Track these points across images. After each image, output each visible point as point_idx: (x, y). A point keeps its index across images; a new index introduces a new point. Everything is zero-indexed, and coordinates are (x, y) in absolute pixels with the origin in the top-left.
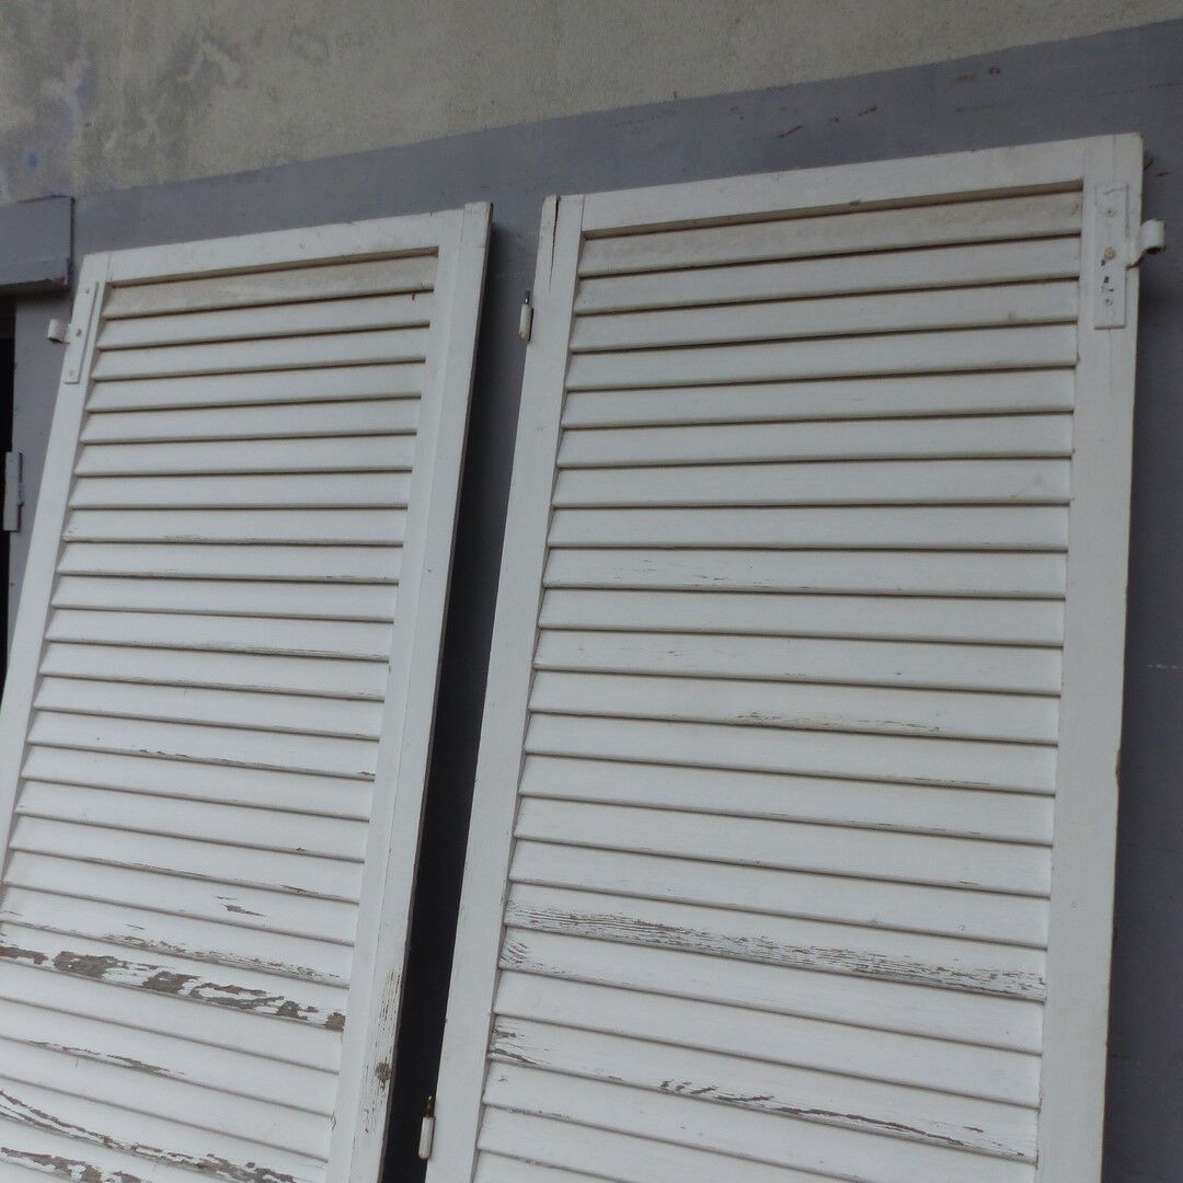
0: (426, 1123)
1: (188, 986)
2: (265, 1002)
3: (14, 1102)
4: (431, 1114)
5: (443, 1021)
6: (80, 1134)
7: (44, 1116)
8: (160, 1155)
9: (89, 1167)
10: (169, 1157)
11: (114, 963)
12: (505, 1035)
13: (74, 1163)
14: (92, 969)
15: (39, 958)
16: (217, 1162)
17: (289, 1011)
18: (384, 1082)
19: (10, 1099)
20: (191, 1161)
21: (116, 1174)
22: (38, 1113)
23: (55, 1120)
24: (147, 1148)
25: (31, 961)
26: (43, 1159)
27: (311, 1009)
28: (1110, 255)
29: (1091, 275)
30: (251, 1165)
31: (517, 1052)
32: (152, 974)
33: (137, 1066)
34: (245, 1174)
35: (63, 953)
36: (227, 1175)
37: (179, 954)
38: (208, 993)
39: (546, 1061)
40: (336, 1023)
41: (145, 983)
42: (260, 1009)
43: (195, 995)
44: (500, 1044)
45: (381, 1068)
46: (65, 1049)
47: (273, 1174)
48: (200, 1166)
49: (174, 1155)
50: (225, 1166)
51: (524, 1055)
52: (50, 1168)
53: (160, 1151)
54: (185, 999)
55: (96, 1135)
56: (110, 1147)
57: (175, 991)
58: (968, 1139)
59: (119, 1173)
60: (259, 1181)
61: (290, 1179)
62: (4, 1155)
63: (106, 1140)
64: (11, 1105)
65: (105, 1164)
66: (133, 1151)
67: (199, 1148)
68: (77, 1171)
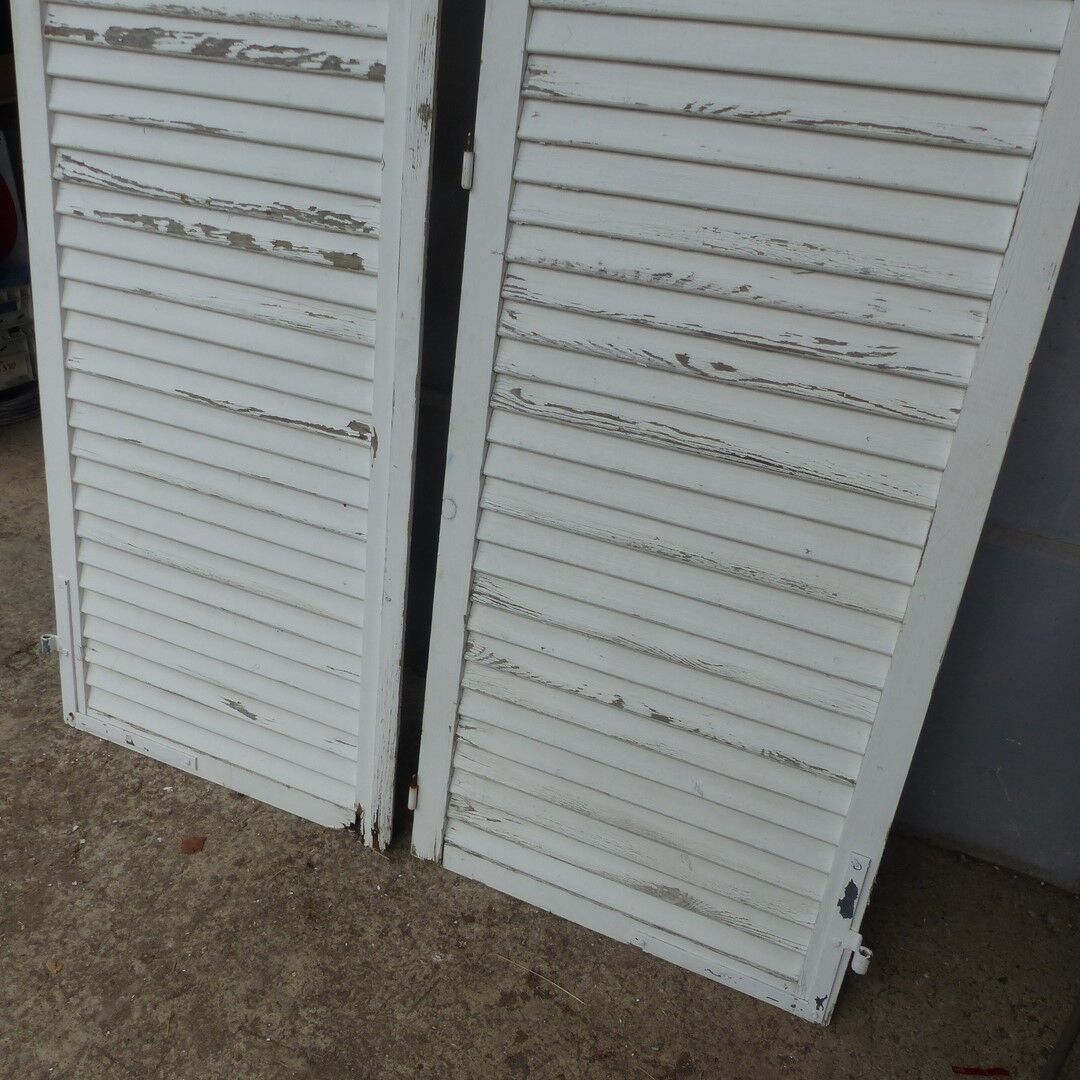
0: (467, 156)
1: (234, 50)
2: (309, 58)
3: (96, 171)
4: (471, 148)
5: (477, 61)
6: (160, 193)
7: (126, 181)
8: (232, 206)
9: (172, 221)
10: (240, 207)
11: (161, 33)
12: (538, 73)
13: (159, 219)
14: (140, 42)
15: (90, 34)
16: (283, 208)
17: (333, 67)
18: (426, 121)
19: (92, 169)
20: (260, 209)
21: (196, 225)
22: (119, 178)
23: (135, 184)
24: (220, 201)
25: (82, 38)
26: (133, 218)
27: (353, 62)
30: (313, 209)
31: (549, 87)
32: (199, 40)
33: (199, 130)
34: (309, 216)
35: (111, 28)
36: (293, 219)
37: (220, 19)
38: (254, 54)
39: (576, 95)
40: (377, 74)
41: (193, 50)
42: (305, 65)
43: (241, 55)
44: (533, 81)
45: (423, 109)
46: (131, 119)
47: (333, 215)
48: (268, 212)
49: (244, 205)
50: (290, 211)
51: (556, 89)
52: (139, 224)
53: (232, 203)
54: (233, 63)
55: (174, 193)
56: (187, 203)
57: (223, 54)
58: (973, 137)
59: (199, 225)
60: (322, 220)
61: (348, 217)
62: (97, 217)
63: (183, 197)
64: (93, 174)
65: (188, 218)
66: (208, 205)
67: (266, 197)
68: (163, 226)
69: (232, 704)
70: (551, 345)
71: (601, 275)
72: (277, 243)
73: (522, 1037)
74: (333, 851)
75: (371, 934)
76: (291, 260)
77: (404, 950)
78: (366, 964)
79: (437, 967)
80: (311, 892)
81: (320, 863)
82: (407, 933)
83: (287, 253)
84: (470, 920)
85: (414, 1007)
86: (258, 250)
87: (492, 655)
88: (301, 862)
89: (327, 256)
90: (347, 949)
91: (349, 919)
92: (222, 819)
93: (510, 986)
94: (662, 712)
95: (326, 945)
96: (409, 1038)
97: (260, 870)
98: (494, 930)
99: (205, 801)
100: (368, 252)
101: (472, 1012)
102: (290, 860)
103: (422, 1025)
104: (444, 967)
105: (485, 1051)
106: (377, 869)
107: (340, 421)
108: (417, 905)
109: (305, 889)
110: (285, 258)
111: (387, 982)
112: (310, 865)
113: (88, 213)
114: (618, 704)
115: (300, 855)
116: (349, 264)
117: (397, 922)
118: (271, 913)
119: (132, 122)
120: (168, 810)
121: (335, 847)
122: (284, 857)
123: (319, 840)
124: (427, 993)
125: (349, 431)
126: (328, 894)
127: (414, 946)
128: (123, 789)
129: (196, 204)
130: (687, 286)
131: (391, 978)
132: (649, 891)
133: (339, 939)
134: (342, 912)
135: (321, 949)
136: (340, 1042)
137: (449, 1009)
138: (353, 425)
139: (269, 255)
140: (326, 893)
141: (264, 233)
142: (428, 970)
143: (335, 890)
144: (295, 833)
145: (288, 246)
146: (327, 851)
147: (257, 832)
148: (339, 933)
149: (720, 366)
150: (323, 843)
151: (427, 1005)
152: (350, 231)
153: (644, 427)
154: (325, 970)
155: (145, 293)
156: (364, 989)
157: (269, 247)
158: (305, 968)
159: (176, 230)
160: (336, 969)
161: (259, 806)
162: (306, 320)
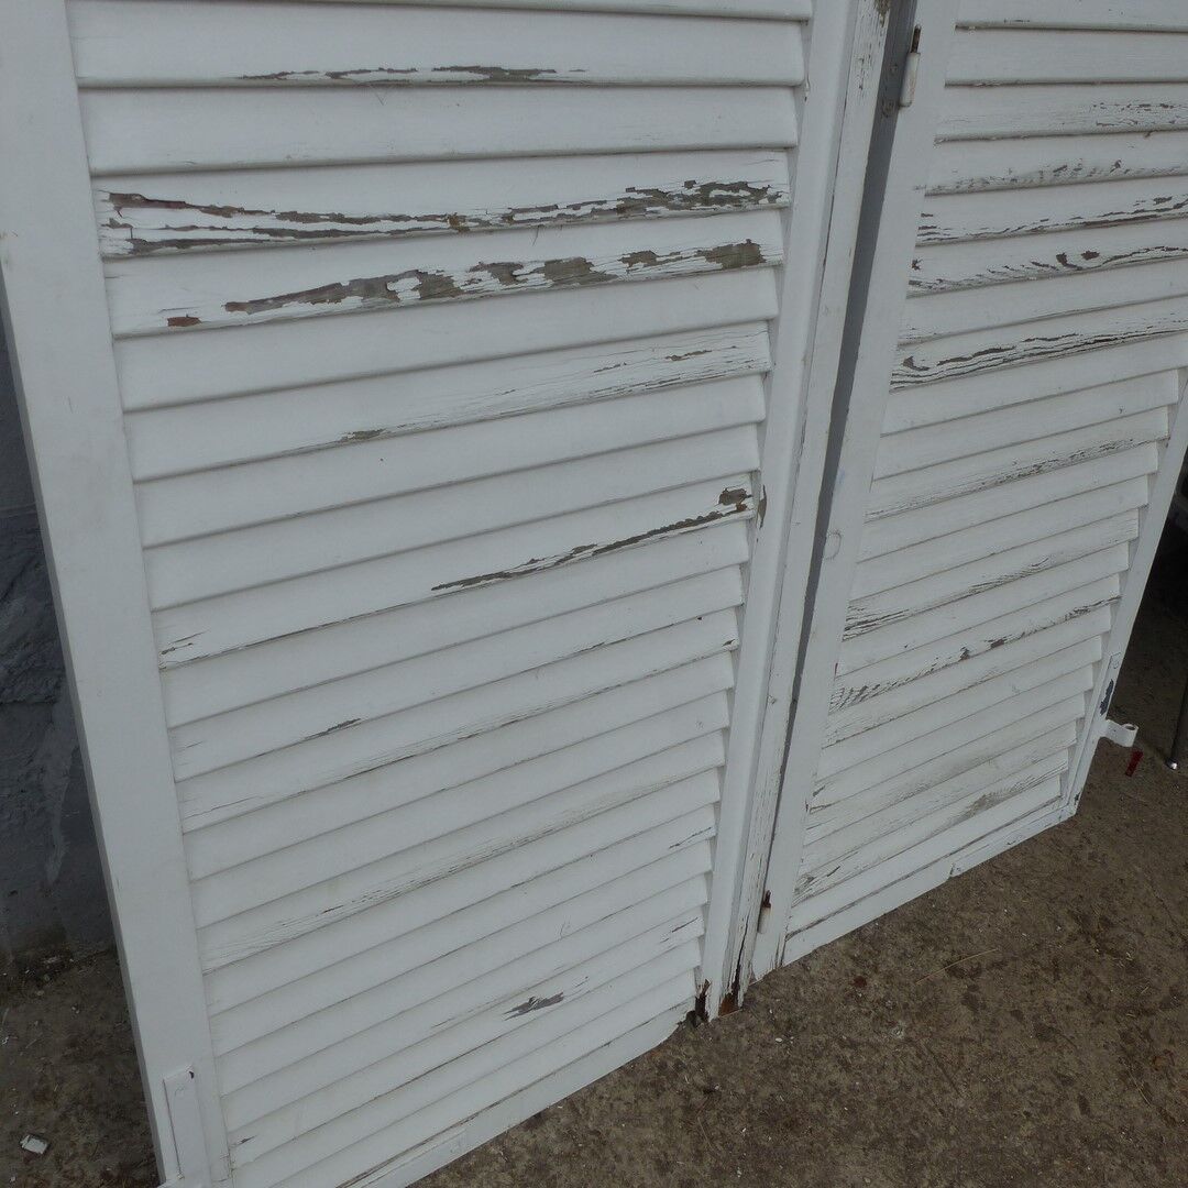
0: (914, 60)
3: (226, 212)
4: (917, 47)
6: (402, 226)
8: (554, 214)
9: (417, 273)
10: (570, 212)
13: (395, 279)
16: (642, 196)
18: (884, 14)
19: (212, 210)
20: (605, 207)
21: (475, 269)
22: (294, 216)
23: (340, 218)
26: (334, 292)
30: (689, 184)
33: (498, 78)
34: (685, 198)
36: (663, 210)
46: (336, 75)
47: (721, 187)
48: (619, 210)
49: (576, 207)
50: (659, 197)
52: (352, 302)
53: (556, 207)
55: (433, 218)
56: (465, 230)
59: (481, 267)
60: (706, 199)
61: (744, 186)
62: (240, 316)
63: (454, 220)
64: (219, 221)
65: (454, 259)
66: (510, 221)
67: (611, 183)
68: (406, 289)
69: (524, 1009)
70: (958, 287)
71: (1014, 185)
72: (632, 259)
73: (1017, 1014)
74: (697, 1058)
75: (842, 1079)
76: (657, 279)
77: (876, 1058)
78: (880, 1102)
79: (908, 1040)
80: (752, 1110)
81: (710, 1080)
82: (853, 1045)
83: (652, 271)
84: (861, 982)
85: (953, 1084)
86: (603, 279)
88: (698, 1099)
89: (710, 255)
90: (852, 1111)
91: (811, 1090)
92: (565, 1157)
93: (956, 993)
95: (840, 1129)
96: (989, 1107)
97: (686, 1149)
98: (883, 969)
99: (521, 1166)
101: (977, 1038)
102: (688, 1109)
103: (978, 1088)
104: (912, 1035)
105: (1024, 1051)
106: (750, 1029)
107: (708, 502)
108: (819, 1018)
109: (744, 1113)
110: (648, 280)
111: (913, 1094)
112: (708, 1091)
113: (212, 313)
114: (966, 656)
115: (686, 1095)
116: (743, 257)
117: (835, 1046)
118: (766, 1166)
119: (338, 82)
121: (692, 1052)
122: (679, 1113)
123: (671, 1064)
124: (941, 1065)
125: (723, 509)
126: (766, 1091)
127: (875, 1047)
129: (485, 227)
131: (909, 1089)
132: (967, 816)
133: (835, 1112)
134: (797, 1091)
135: (843, 1137)
136: (976, 1174)
137: (967, 1056)
138: (726, 497)
139: (624, 282)
140: (762, 1094)
141: (604, 247)
142: (912, 1051)
143: (762, 1083)
144: (644, 1085)
145: (649, 258)
146: (695, 1064)
147: (616, 1125)
148: (826, 1107)
149: (1089, 255)
150: (678, 1063)
151: (955, 1073)
152: (750, 206)
153: (1021, 348)
154: (874, 1145)
155: (364, 438)
156: (914, 1120)
157: (621, 270)
158: (863, 1164)
159: (435, 289)
160: (876, 1135)
161: (571, 1103)
162: (670, 370)
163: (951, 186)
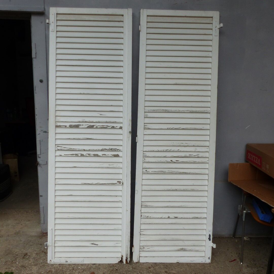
1: (95, 127)
2: (109, 127)
3: (65, 148)
4: (137, 137)
5: (137, 125)
6: (79, 150)
7: (72, 149)
9: (81, 154)
10: (96, 150)
11: (81, 125)
12: (146, 126)
14: (77, 127)
15: (66, 126)
16: (104, 149)
17: (113, 127)
19: (64, 147)
20: (99, 150)
22: (70, 148)
23: (74, 149)
24: (92, 149)
25: (64, 127)
26: (73, 154)
27: (116, 127)
28: (216, 27)
29: (214, 29)
30: (109, 148)
31: (148, 127)
32: (88, 126)
33: (88, 139)
34: (109, 150)
35: (70, 125)
36: (106, 150)
37: (93, 122)
38: (98, 127)
39: (152, 128)
40: (121, 128)
41: (87, 127)
42: (108, 128)
43: (96, 127)
45: (130, 132)
47: (113, 149)
48: (101, 150)
50: (106, 149)
51: (149, 128)
52: (74, 155)
53: (94, 149)
54: (95, 128)
55: (82, 149)
56: (85, 151)
57: (93, 127)
58: (203, 128)
59: (87, 154)
60: (111, 150)
61: (116, 149)
62: (65, 155)
63: (84, 150)
64: (64, 148)
65: (84, 153)
66: (89, 150)
67: (101, 148)
68: (79, 155)
69: (92, 244)
70: (152, 163)
71: (158, 151)
72: (103, 155)
76: (106, 157)
83: (105, 156)
84: (150, 268)
86: (99, 156)
87: (146, 216)
89: (112, 155)
92: (94, 268)
94: (176, 216)
99: (88, 267)
100: (120, 154)
102: (112, 270)
107: (115, 182)
108: (140, 269)
110: (105, 157)
112: (117, 270)
113: (63, 155)
114: (169, 217)
115: (114, 269)
116: (117, 156)
117: (139, 272)
119: (74, 139)
120: (82, 270)
125: (117, 183)
128: (70, 270)
129: (87, 151)
130: (171, 151)
138: (118, 182)
139: (102, 157)
141: (100, 153)
143: (124, 271)
144: (109, 266)
145: (105, 155)
146: (118, 267)
147: (103, 268)
149: (177, 161)
150: (116, 266)
152: (117, 151)
153: (167, 172)
155: (75, 167)
157: (102, 155)
159: (82, 155)
161: (99, 264)
162: (108, 166)
163: (148, 151)
